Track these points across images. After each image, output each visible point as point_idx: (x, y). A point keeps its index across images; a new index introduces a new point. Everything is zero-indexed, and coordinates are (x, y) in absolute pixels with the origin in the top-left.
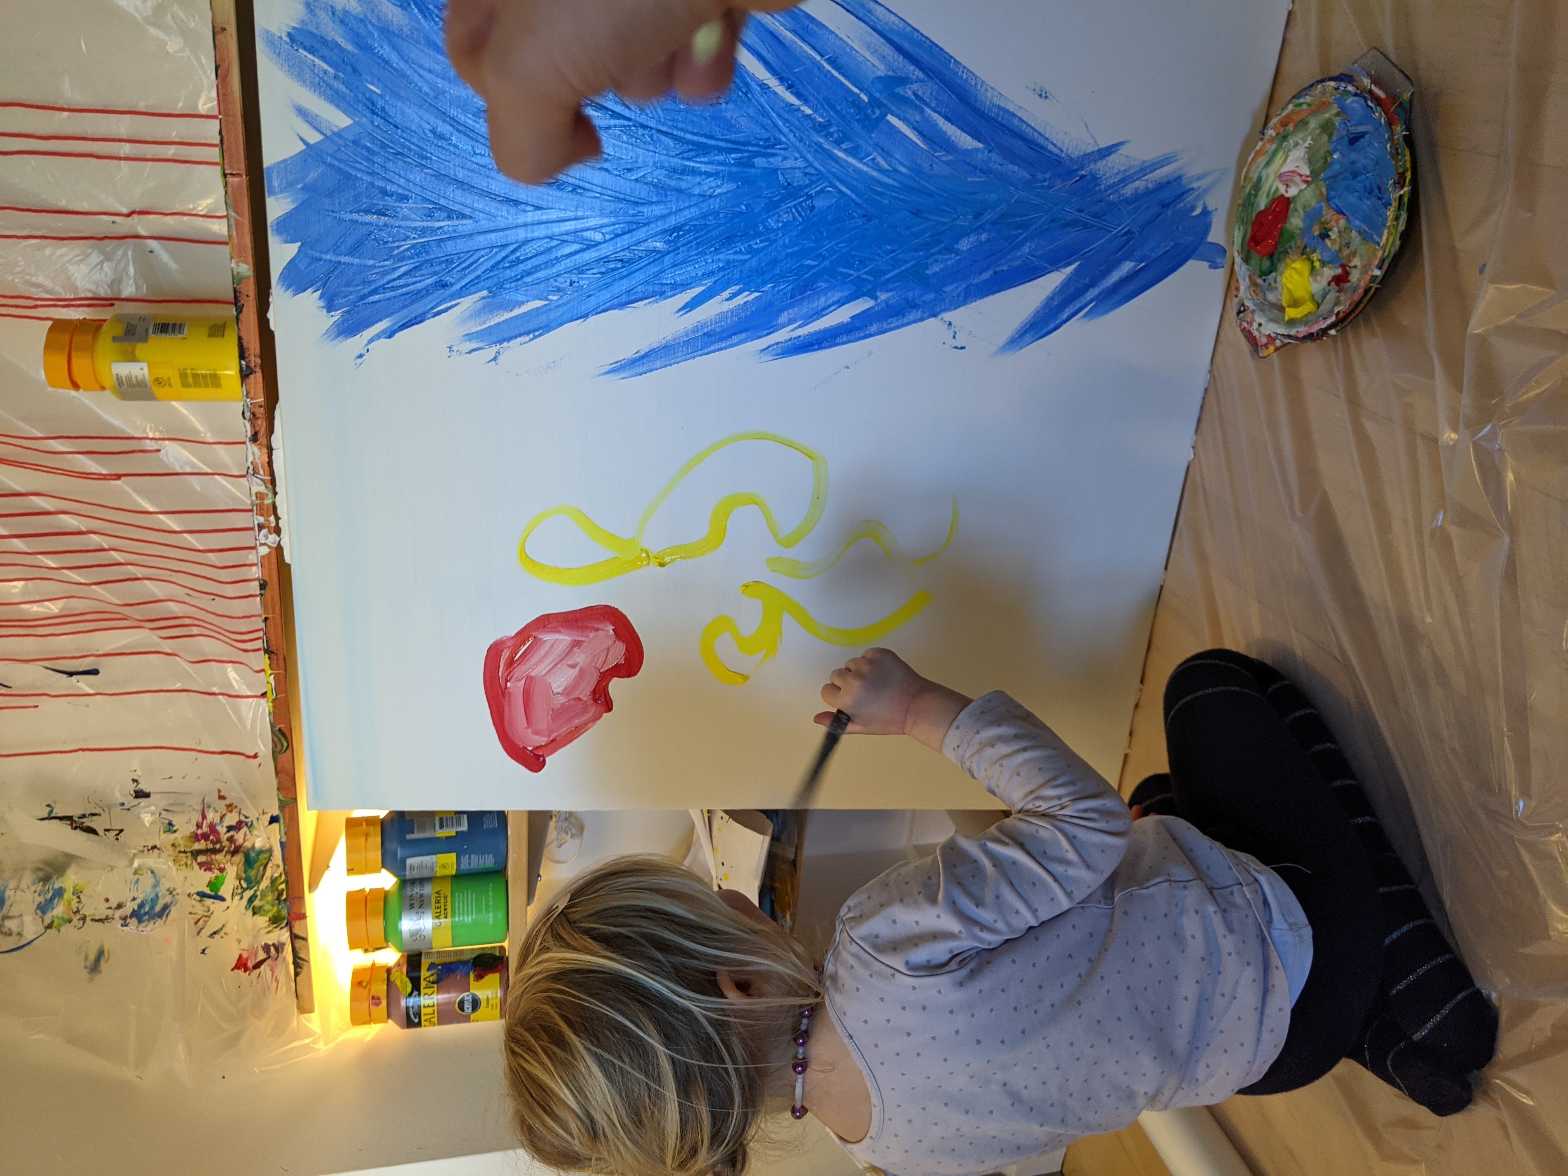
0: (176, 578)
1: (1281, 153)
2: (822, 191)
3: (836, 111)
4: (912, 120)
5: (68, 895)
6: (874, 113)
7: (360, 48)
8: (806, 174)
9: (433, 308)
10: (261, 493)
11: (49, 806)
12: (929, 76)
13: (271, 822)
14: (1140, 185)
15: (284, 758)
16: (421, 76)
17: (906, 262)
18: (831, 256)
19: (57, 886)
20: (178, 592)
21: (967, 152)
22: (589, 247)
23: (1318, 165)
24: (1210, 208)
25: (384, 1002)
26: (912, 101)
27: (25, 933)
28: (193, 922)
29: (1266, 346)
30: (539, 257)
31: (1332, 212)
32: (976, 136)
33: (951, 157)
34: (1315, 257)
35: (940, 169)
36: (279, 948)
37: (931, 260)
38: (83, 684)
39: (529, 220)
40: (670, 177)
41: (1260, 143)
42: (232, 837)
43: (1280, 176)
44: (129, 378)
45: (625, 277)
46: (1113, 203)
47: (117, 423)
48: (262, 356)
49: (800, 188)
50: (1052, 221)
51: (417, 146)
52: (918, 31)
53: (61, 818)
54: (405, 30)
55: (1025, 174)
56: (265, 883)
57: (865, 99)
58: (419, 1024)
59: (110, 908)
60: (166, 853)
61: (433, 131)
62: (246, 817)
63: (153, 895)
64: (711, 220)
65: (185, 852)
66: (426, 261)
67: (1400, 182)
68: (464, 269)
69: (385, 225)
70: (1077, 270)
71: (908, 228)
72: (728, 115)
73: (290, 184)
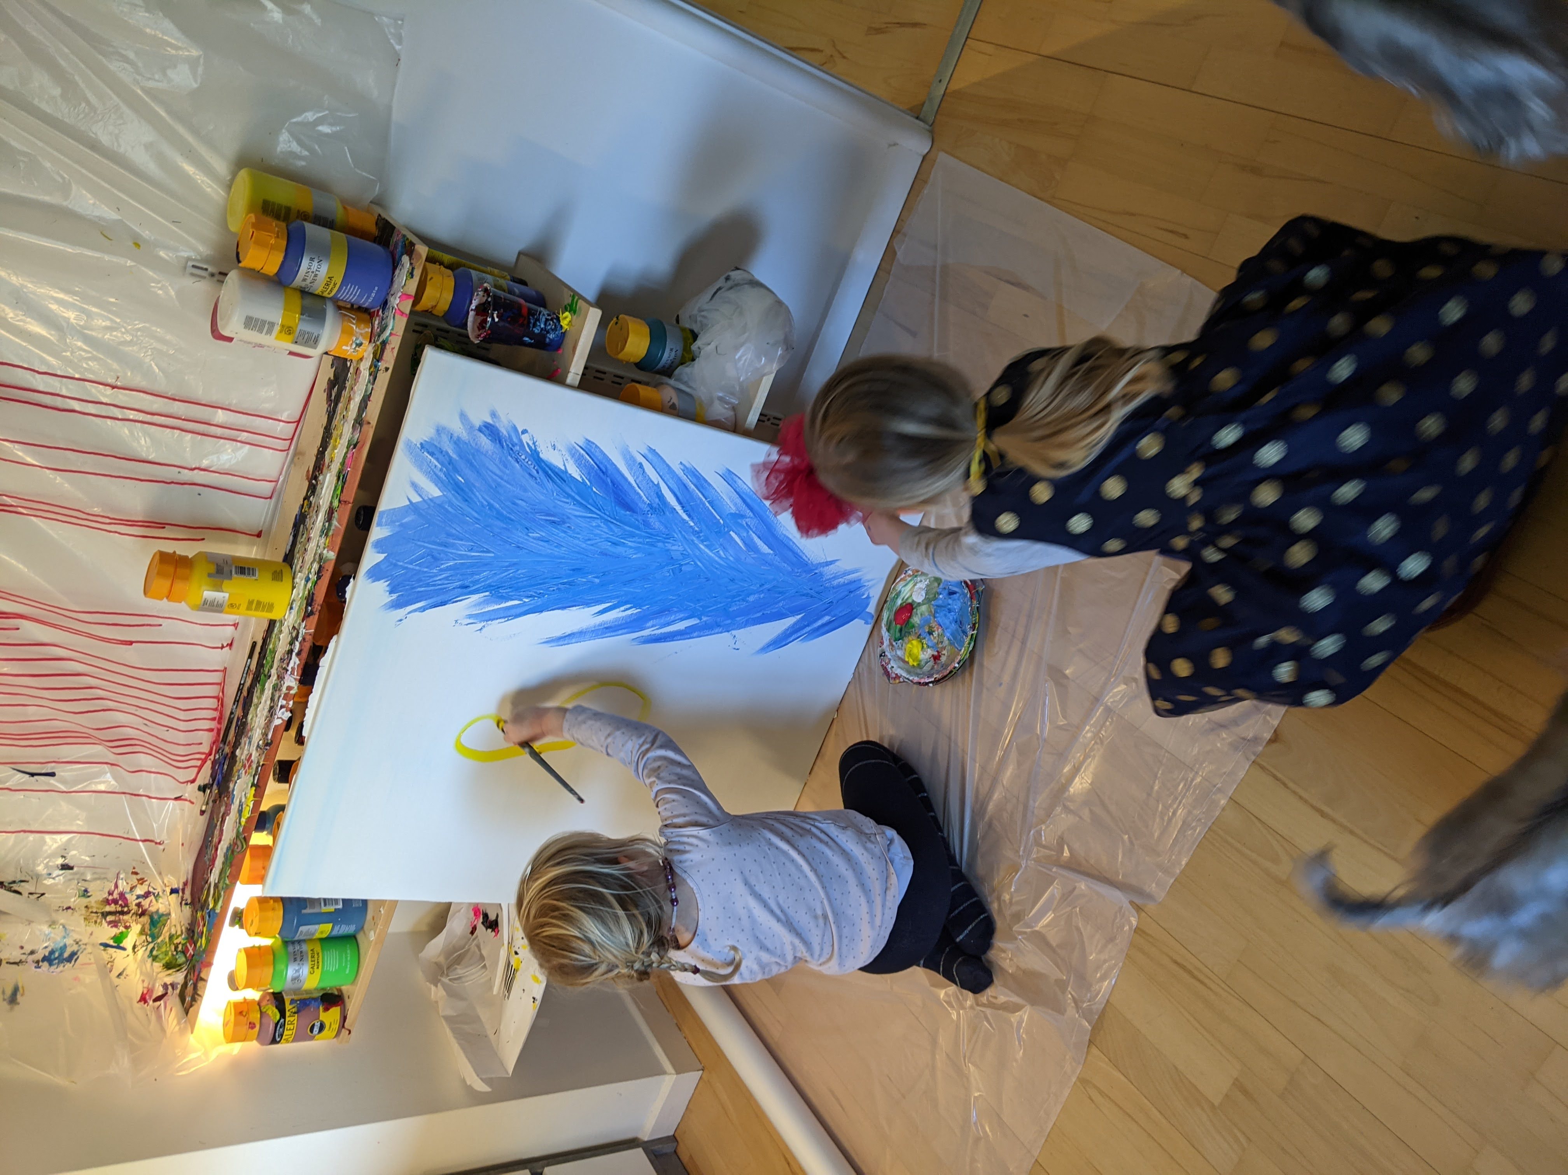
0: (140, 712)
1: (914, 582)
2: (688, 563)
3: (705, 526)
4: (742, 535)
6: (724, 530)
7: (461, 457)
8: (682, 554)
9: (454, 599)
10: (291, 687)
13: (172, 893)
14: (841, 580)
16: (491, 477)
17: (721, 603)
20: (139, 723)
21: (765, 554)
23: (931, 596)
24: (870, 596)
25: (258, 1026)
26: (745, 528)
29: (894, 679)
31: (936, 623)
32: (771, 547)
33: (756, 556)
34: (924, 641)
35: (749, 560)
36: (175, 986)
37: (733, 604)
38: (38, 782)
41: (904, 575)
42: (140, 903)
44: (212, 601)
46: (827, 588)
49: (677, 560)
50: (796, 592)
55: (789, 568)
56: (163, 938)
57: (723, 523)
58: (276, 1042)
59: (24, 954)
60: (79, 912)
62: (154, 889)
63: (62, 945)
65: (96, 913)
70: (802, 617)
71: (726, 587)
72: (651, 520)
73: (393, 522)
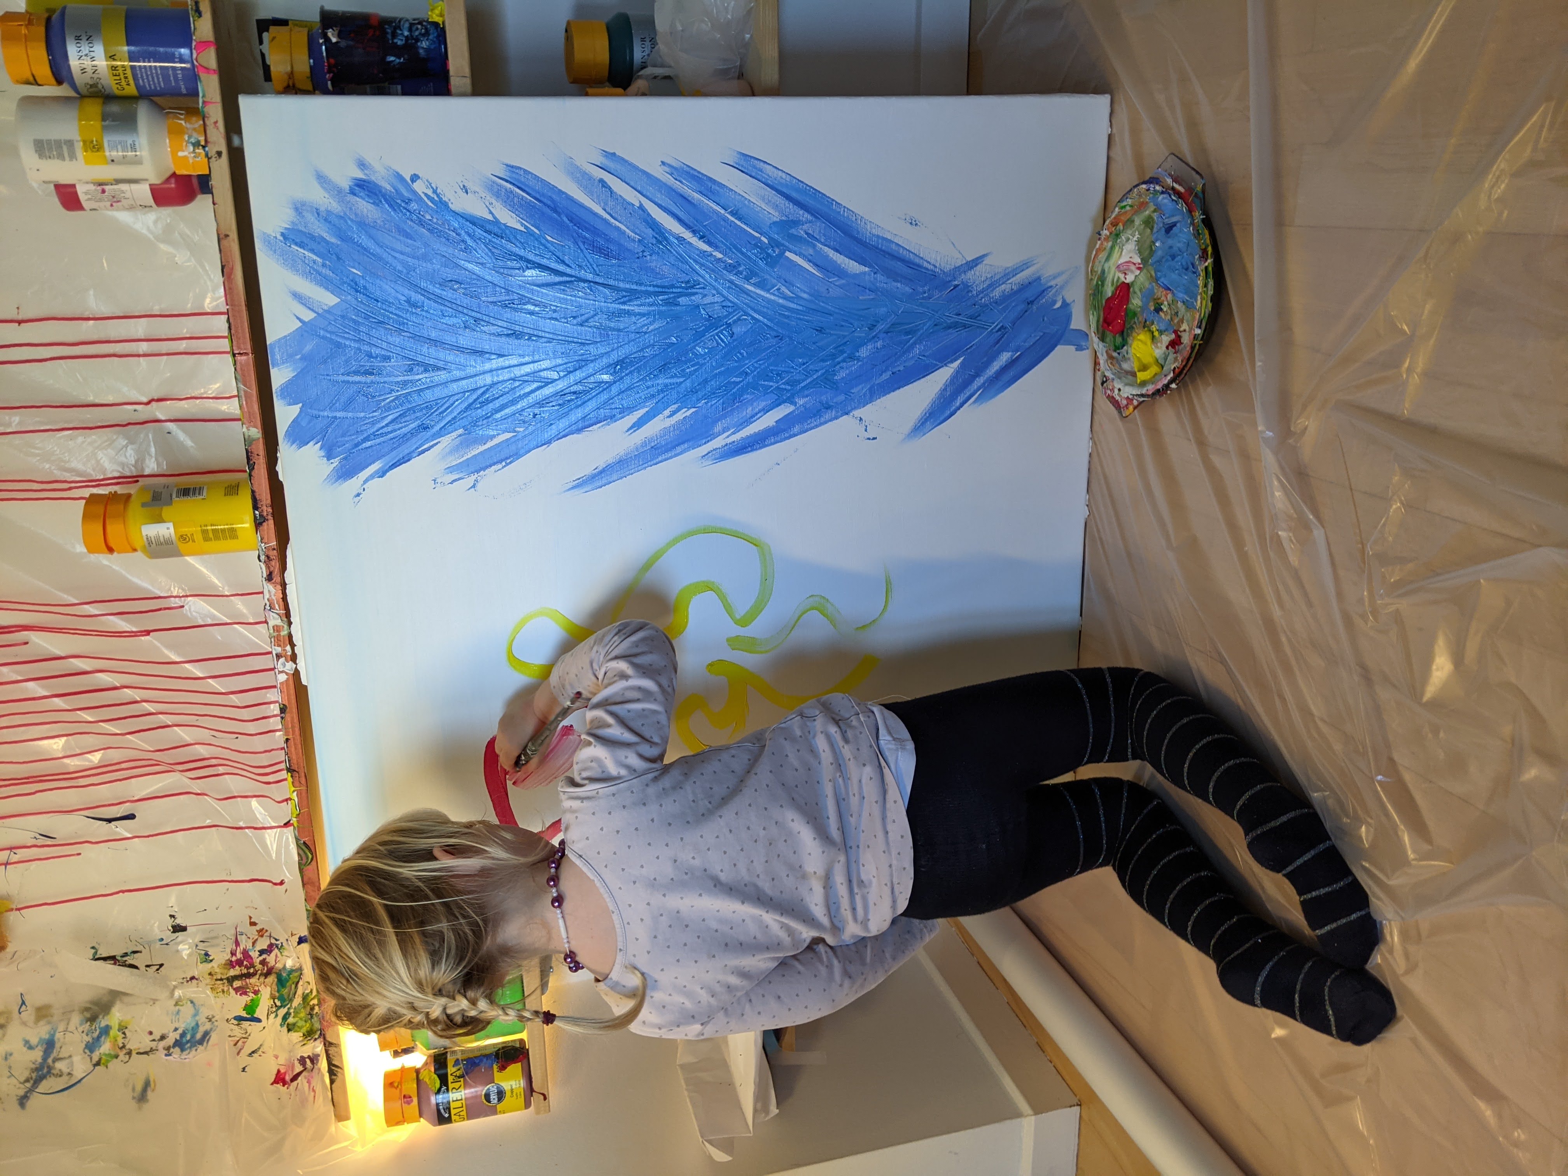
0: (202, 721)
1: (1117, 248)
2: (739, 319)
3: (742, 253)
4: (806, 253)
5: (114, 1032)
6: (774, 252)
7: (342, 240)
8: (723, 307)
9: (417, 448)
10: (277, 626)
11: (93, 948)
12: (816, 217)
13: (299, 943)
14: (1005, 287)
15: (310, 869)
16: (395, 258)
17: (817, 371)
18: (752, 372)
19: (103, 1024)
20: (204, 735)
21: (856, 276)
22: (547, 384)
23: (1146, 253)
24: (1068, 301)
25: (415, 1100)
26: (805, 239)
27: (74, 1073)
28: (233, 1043)
29: (1127, 406)
30: (505, 396)
31: (1161, 289)
32: (862, 261)
33: (843, 281)
34: (1154, 328)
35: (835, 292)
36: (314, 1059)
37: (838, 367)
38: (121, 829)
39: (494, 366)
40: (609, 320)
41: (1099, 242)
42: (264, 959)
43: (1118, 267)
44: (157, 538)
45: (580, 406)
46: (986, 305)
47: (145, 585)
48: (272, 506)
49: (719, 319)
50: (936, 325)
51: (396, 315)
52: (802, 182)
53: (105, 959)
54: (378, 222)
55: (907, 289)
56: (297, 1001)
57: (766, 241)
58: (449, 1120)
59: (154, 1040)
60: (204, 982)
61: (408, 301)
62: (277, 940)
63: (193, 1024)
64: (648, 352)
65: (221, 980)
66: (409, 409)
67: (1204, 256)
68: (440, 413)
69: (372, 382)
70: (962, 363)
71: (814, 343)
72: (653, 265)
73: (291, 356)
